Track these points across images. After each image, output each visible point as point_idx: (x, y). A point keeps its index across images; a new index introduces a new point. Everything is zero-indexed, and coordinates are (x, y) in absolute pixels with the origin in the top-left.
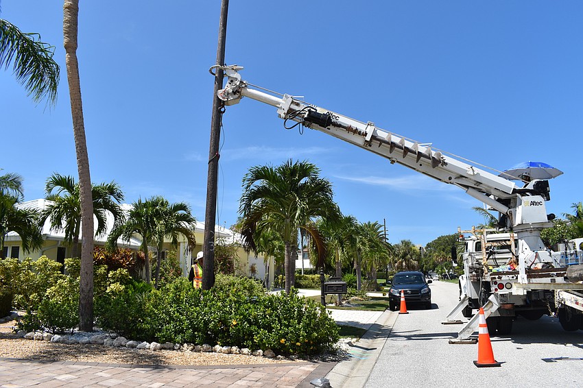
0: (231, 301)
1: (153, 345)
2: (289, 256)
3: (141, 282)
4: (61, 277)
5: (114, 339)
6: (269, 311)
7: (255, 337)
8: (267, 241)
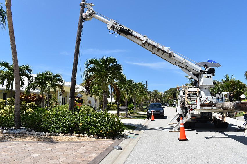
0: (79, 115)
1: (47, 133)
2: (104, 97)
3: (41, 108)
4: (5, 106)
5: (30, 131)
6: (95, 119)
7: (90, 130)
8: (96, 90)
